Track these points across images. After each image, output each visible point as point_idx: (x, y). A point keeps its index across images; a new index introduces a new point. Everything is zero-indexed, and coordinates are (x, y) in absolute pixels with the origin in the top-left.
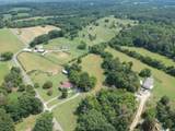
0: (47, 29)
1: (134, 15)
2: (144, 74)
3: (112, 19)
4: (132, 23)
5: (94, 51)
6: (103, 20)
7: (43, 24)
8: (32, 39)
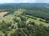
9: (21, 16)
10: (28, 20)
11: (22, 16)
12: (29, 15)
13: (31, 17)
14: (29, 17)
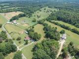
0: (18, 13)
2: (62, 33)
4: (56, 10)
5: (39, 23)
7: (16, 11)
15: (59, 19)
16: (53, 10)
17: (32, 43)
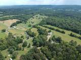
1: (47, 14)
3: (39, 15)
4: (46, 17)
6: (35, 16)
8: (11, 25)
9: (39, 26)
10: (51, 33)
11: (41, 27)
12: (52, 25)
13: (56, 28)
14: (53, 29)
15: (48, 24)
16: (44, 17)
17: (31, 38)
